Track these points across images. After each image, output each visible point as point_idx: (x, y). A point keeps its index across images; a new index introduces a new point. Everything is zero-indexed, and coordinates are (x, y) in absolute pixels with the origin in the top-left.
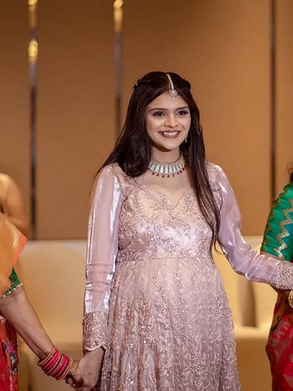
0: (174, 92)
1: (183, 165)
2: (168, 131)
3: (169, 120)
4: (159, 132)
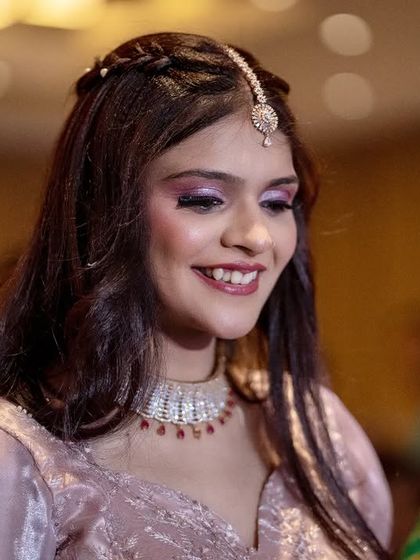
0: (268, 114)
4: (194, 267)
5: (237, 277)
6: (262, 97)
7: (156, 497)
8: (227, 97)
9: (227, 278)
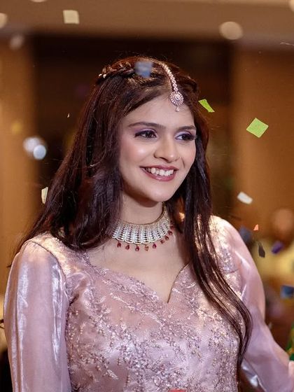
0: (178, 96)
1: (169, 225)
2: (159, 168)
3: (164, 147)
4: (141, 167)
5: (162, 172)
6: (176, 89)
7: (118, 279)
8: (159, 88)
9: (157, 173)
